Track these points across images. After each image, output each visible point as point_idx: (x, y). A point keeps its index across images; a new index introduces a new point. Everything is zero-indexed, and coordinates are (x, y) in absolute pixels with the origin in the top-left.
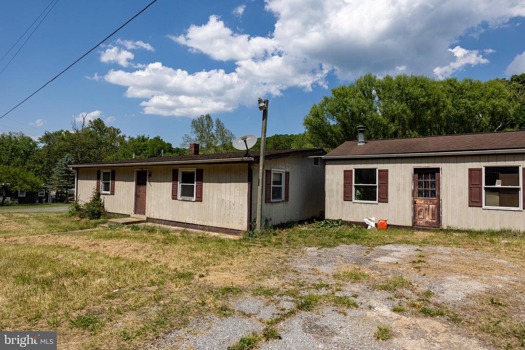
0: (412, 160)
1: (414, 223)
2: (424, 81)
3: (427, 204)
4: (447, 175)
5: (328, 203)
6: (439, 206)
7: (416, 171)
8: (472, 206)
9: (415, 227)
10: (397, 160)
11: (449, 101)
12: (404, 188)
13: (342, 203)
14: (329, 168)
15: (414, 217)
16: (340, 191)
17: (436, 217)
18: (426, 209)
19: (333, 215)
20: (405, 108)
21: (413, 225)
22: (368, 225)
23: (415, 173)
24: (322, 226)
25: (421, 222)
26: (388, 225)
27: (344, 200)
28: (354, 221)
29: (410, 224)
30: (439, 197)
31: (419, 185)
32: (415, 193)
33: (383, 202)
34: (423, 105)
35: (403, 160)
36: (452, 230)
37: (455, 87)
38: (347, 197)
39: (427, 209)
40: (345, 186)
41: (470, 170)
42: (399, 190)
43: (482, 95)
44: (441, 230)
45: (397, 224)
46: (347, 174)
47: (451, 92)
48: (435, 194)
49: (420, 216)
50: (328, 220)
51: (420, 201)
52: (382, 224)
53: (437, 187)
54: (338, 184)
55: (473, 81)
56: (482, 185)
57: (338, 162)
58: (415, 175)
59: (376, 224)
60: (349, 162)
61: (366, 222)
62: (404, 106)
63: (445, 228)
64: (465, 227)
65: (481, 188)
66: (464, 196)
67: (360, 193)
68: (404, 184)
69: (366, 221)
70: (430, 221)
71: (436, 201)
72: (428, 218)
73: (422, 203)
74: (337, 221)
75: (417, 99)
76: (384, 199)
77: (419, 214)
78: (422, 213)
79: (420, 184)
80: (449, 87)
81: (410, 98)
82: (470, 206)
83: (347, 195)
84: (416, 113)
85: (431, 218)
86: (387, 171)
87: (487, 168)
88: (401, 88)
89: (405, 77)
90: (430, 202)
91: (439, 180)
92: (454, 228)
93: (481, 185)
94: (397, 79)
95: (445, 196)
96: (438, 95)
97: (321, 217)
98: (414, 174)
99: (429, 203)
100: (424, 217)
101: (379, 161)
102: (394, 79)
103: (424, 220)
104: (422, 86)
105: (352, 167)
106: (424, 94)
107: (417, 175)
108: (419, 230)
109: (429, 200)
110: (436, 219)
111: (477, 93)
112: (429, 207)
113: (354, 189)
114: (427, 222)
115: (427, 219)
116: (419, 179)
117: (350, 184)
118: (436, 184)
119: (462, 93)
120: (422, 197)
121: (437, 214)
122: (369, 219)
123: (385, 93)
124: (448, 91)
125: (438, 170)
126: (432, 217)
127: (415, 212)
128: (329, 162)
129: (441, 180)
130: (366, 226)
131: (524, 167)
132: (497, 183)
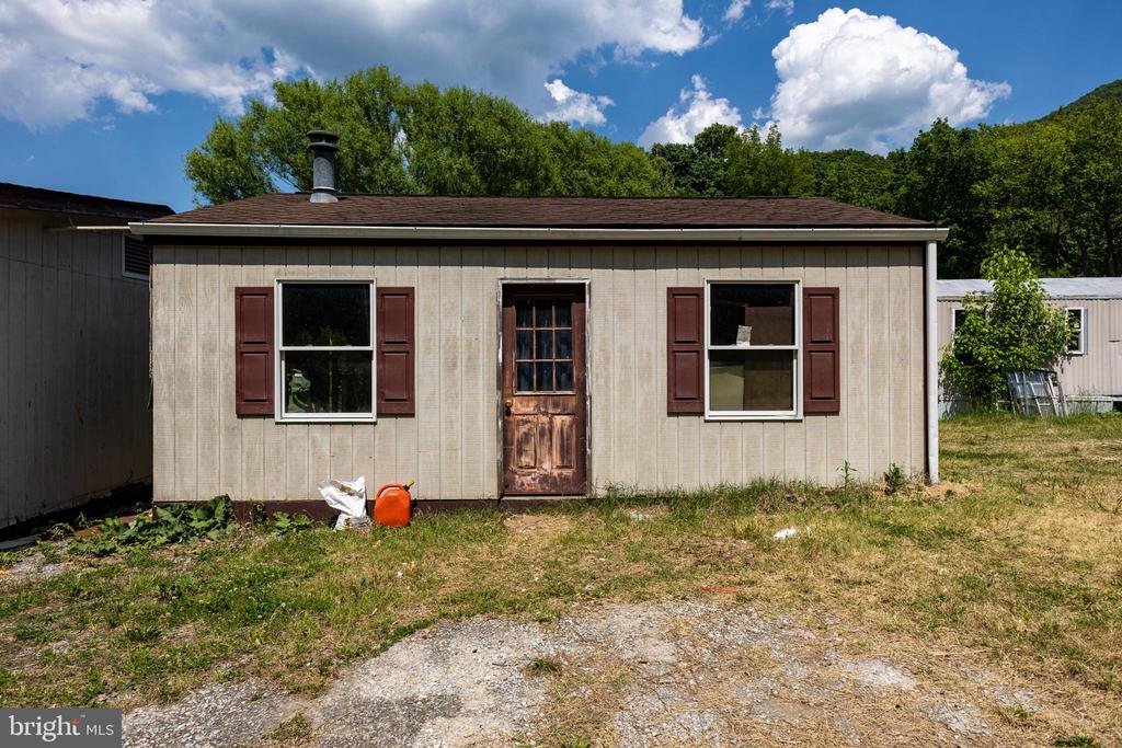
0: (498, 253)
1: (505, 485)
2: (508, 112)
3: (546, 413)
4: (606, 309)
5: (168, 430)
6: (582, 420)
7: (512, 293)
8: (678, 414)
9: (508, 501)
10: (444, 251)
11: (555, 169)
12: (469, 359)
13: (231, 430)
14: (167, 277)
15: (505, 465)
16: (220, 377)
17: (574, 457)
18: (542, 434)
19: (189, 482)
20: (469, 167)
21: (502, 495)
22: (340, 512)
23: (506, 304)
24: (130, 540)
25: (526, 481)
26: (414, 504)
27: (241, 416)
28: (281, 498)
29: (489, 489)
30: (582, 387)
31: (519, 346)
32: (508, 377)
33: (396, 416)
34: (506, 168)
35: (467, 254)
36: (621, 500)
37: (566, 142)
38: (251, 402)
39: (546, 433)
40: (240, 356)
41: (674, 294)
42: (455, 366)
43: (613, 167)
44: (591, 501)
45: (447, 495)
46: (250, 304)
47: (560, 151)
48: (570, 377)
49: (525, 460)
50: (165, 505)
51: (523, 406)
52: (391, 502)
53: (576, 352)
54: (209, 348)
55: (596, 138)
56: (703, 344)
57: (212, 252)
58: (509, 309)
59: (369, 506)
60: (258, 252)
61: (328, 499)
62: (463, 161)
63: (601, 493)
64: (656, 483)
65: (700, 353)
66: (654, 383)
67: (306, 383)
68: (469, 344)
69: (329, 494)
70: (556, 473)
71: (573, 403)
72: (550, 465)
73: (531, 410)
74: (208, 509)
75: (494, 152)
76: (400, 404)
77: (520, 453)
78: (530, 448)
79: (522, 343)
80: (554, 140)
81: (479, 147)
82: (670, 414)
83: (249, 395)
84: (490, 183)
85: (559, 463)
86: (408, 293)
87: (717, 288)
88: (459, 117)
89: (467, 96)
90: (556, 406)
91: (583, 329)
92: (627, 492)
93: (701, 341)
94: (450, 94)
95: (601, 382)
96: (537, 150)
97: (136, 493)
98: (504, 305)
99: (551, 411)
100: (537, 462)
101: (380, 253)
102: (442, 93)
103: (537, 473)
104: (502, 122)
105: (270, 276)
106: (508, 140)
107: (512, 310)
108: (520, 508)
109: (550, 401)
110: (573, 464)
111: (604, 162)
112: (551, 423)
113: (279, 367)
114: (545, 479)
115: (547, 466)
116: (519, 324)
117: (261, 348)
118: (573, 343)
119: (578, 158)
120: (531, 389)
121: (578, 450)
122: (343, 489)
123: (420, 122)
124: (554, 148)
125: (578, 292)
126: (562, 459)
127: (509, 445)
128: (168, 251)
129: (588, 326)
130: (334, 515)
131: (807, 286)
132: (739, 336)
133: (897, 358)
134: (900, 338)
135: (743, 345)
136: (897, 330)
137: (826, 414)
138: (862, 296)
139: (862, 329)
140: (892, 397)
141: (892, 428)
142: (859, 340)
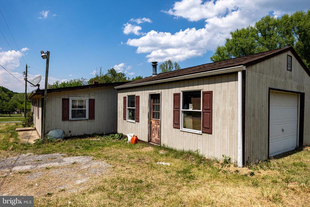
0: (149, 87)
3: (156, 124)
4: (164, 99)
5: (119, 121)
6: (160, 126)
7: (152, 96)
8: (175, 128)
13: (123, 122)
15: (151, 135)
16: (122, 113)
19: (120, 130)
21: (149, 142)
25: (153, 139)
30: (161, 119)
32: (151, 115)
33: (137, 122)
38: (125, 117)
39: (156, 129)
40: (124, 109)
41: (175, 95)
44: (160, 147)
45: (142, 140)
48: (159, 116)
51: (153, 122)
54: (121, 108)
56: (180, 109)
57: (122, 91)
58: (152, 100)
63: (162, 145)
66: (171, 119)
68: (145, 108)
70: (157, 139)
76: (137, 119)
77: (153, 133)
82: (173, 127)
86: (139, 97)
87: (184, 93)
92: (166, 147)
101: (136, 89)
109: (157, 121)
110: (159, 137)
113: (127, 111)
115: (156, 137)
116: (153, 103)
120: (154, 118)
127: (151, 130)
128: (119, 91)
131: (204, 91)
132: (190, 107)
133: (230, 116)
134: (231, 109)
135: (191, 110)
136: (231, 106)
137: (208, 133)
138: (219, 93)
139: (219, 105)
140: (229, 130)
141: (228, 142)
142: (218, 109)
